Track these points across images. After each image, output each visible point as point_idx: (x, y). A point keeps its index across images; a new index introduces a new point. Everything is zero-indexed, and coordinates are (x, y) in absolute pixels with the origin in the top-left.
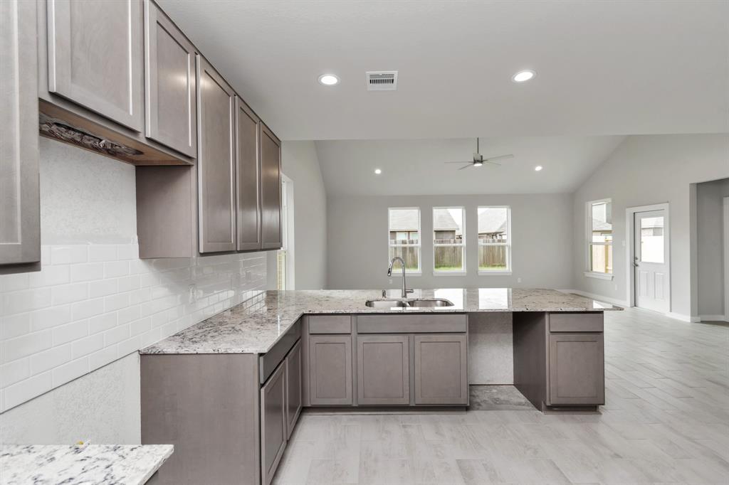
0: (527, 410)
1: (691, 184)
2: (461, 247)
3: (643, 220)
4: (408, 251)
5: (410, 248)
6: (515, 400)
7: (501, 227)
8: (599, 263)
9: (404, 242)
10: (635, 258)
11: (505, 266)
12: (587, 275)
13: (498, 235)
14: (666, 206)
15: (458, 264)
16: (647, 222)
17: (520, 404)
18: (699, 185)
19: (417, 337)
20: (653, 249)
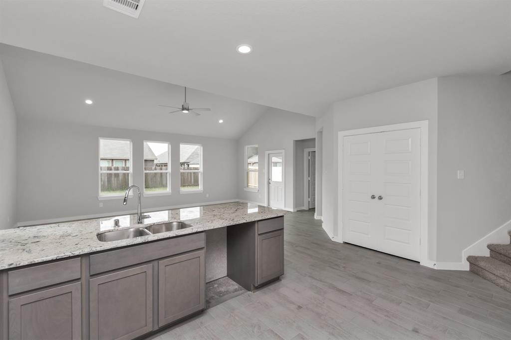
0: (242, 294)
1: (294, 141)
2: (167, 173)
3: (273, 158)
4: (113, 176)
5: (115, 174)
6: (231, 288)
7: (188, 159)
8: (254, 182)
9: (109, 169)
10: (269, 179)
11: (198, 185)
12: (245, 189)
13: (185, 164)
14: (283, 151)
15: (165, 186)
16: (274, 159)
17: (236, 290)
18: (296, 141)
19: (161, 262)
20: (277, 174)
